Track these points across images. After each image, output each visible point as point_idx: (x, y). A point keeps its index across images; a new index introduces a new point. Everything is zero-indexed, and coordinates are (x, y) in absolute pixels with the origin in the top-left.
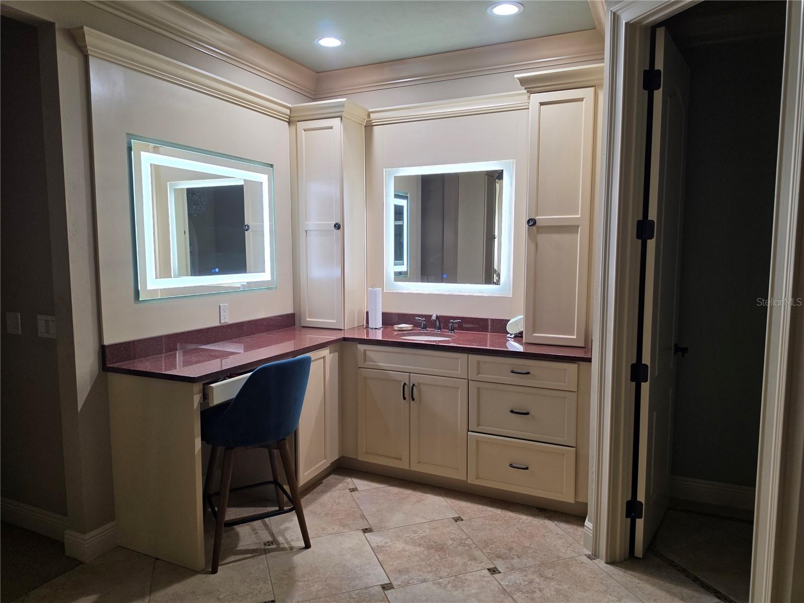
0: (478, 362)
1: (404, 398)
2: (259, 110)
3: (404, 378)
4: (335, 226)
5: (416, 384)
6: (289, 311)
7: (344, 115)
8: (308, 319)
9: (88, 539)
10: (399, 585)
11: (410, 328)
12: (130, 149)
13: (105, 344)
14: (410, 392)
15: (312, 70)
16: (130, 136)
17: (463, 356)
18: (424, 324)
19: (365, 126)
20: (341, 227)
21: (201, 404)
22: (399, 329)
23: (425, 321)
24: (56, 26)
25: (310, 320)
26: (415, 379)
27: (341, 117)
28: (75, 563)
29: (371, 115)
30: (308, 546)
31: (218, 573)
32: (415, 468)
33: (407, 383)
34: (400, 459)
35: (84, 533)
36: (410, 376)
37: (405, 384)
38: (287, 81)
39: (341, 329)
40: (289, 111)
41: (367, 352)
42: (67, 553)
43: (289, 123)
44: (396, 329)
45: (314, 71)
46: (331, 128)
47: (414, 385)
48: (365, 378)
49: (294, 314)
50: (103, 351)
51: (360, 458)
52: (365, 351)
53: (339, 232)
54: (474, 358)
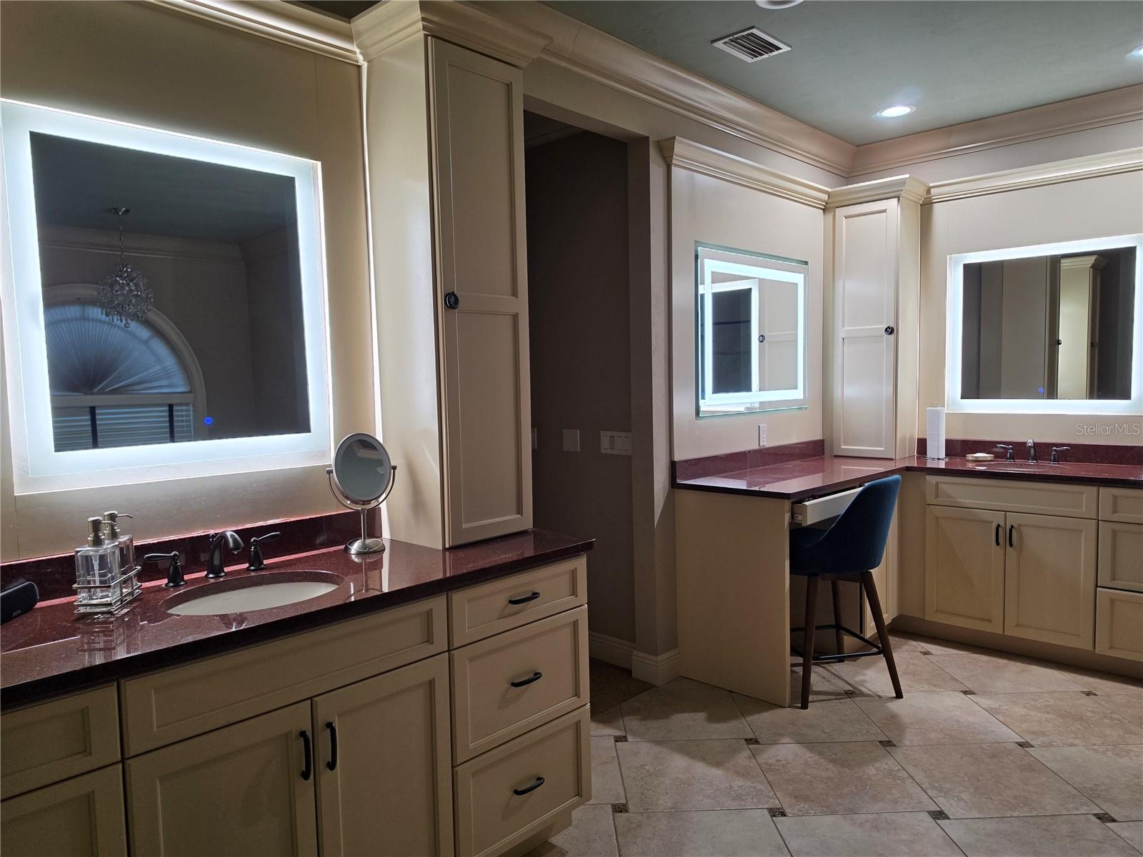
0: (1115, 498)
1: (998, 544)
2: (791, 198)
3: (998, 518)
4: (886, 330)
5: (1015, 526)
6: (817, 436)
7: (903, 194)
8: (843, 447)
9: (662, 661)
10: (1039, 745)
11: (989, 459)
12: (697, 257)
13: (676, 460)
14: (1006, 537)
15: (851, 144)
16: (697, 243)
17: (1090, 491)
18: (1010, 453)
19: (921, 205)
20: (895, 331)
21: (790, 524)
22: (974, 459)
23: (1012, 449)
24: (650, 140)
25: (846, 448)
26: (1013, 519)
27: (899, 198)
28: (645, 687)
29: (932, 191)
30: (899, 695)
31: (809, 709)
32: (1012, 632)
33: (1002, 524)
34: (990, 621)
35: (657, 655)
36: (1006, 515)
37: (999, 525)
38: (818, 159)
39: (892, 459)
40: (827, 196)
41: (939, 485)
42: (633, 675)
43: (824, 210)
44: (970, 458)
45: (853, 144)
46: (885, 211)
47: (1012, 526)
48: (937, 518)
49: (823, 440)
50: (673, 466)
51: (927, 618)
52: (937, 483)
53: (892, 337)
54: (1106, 492)
